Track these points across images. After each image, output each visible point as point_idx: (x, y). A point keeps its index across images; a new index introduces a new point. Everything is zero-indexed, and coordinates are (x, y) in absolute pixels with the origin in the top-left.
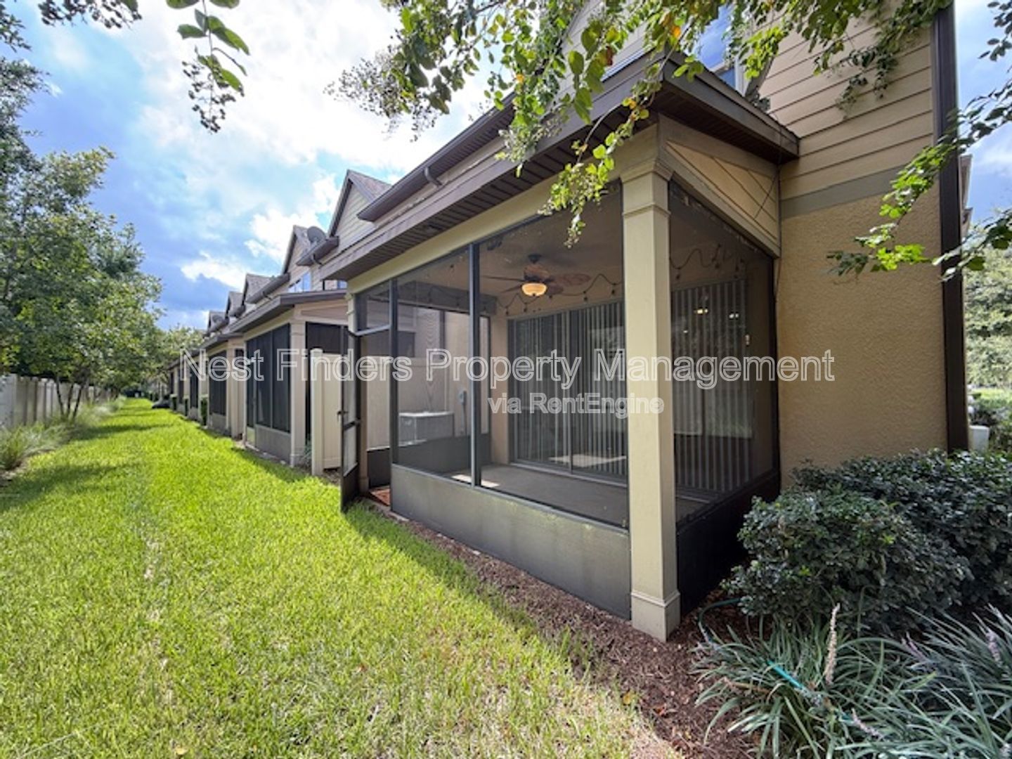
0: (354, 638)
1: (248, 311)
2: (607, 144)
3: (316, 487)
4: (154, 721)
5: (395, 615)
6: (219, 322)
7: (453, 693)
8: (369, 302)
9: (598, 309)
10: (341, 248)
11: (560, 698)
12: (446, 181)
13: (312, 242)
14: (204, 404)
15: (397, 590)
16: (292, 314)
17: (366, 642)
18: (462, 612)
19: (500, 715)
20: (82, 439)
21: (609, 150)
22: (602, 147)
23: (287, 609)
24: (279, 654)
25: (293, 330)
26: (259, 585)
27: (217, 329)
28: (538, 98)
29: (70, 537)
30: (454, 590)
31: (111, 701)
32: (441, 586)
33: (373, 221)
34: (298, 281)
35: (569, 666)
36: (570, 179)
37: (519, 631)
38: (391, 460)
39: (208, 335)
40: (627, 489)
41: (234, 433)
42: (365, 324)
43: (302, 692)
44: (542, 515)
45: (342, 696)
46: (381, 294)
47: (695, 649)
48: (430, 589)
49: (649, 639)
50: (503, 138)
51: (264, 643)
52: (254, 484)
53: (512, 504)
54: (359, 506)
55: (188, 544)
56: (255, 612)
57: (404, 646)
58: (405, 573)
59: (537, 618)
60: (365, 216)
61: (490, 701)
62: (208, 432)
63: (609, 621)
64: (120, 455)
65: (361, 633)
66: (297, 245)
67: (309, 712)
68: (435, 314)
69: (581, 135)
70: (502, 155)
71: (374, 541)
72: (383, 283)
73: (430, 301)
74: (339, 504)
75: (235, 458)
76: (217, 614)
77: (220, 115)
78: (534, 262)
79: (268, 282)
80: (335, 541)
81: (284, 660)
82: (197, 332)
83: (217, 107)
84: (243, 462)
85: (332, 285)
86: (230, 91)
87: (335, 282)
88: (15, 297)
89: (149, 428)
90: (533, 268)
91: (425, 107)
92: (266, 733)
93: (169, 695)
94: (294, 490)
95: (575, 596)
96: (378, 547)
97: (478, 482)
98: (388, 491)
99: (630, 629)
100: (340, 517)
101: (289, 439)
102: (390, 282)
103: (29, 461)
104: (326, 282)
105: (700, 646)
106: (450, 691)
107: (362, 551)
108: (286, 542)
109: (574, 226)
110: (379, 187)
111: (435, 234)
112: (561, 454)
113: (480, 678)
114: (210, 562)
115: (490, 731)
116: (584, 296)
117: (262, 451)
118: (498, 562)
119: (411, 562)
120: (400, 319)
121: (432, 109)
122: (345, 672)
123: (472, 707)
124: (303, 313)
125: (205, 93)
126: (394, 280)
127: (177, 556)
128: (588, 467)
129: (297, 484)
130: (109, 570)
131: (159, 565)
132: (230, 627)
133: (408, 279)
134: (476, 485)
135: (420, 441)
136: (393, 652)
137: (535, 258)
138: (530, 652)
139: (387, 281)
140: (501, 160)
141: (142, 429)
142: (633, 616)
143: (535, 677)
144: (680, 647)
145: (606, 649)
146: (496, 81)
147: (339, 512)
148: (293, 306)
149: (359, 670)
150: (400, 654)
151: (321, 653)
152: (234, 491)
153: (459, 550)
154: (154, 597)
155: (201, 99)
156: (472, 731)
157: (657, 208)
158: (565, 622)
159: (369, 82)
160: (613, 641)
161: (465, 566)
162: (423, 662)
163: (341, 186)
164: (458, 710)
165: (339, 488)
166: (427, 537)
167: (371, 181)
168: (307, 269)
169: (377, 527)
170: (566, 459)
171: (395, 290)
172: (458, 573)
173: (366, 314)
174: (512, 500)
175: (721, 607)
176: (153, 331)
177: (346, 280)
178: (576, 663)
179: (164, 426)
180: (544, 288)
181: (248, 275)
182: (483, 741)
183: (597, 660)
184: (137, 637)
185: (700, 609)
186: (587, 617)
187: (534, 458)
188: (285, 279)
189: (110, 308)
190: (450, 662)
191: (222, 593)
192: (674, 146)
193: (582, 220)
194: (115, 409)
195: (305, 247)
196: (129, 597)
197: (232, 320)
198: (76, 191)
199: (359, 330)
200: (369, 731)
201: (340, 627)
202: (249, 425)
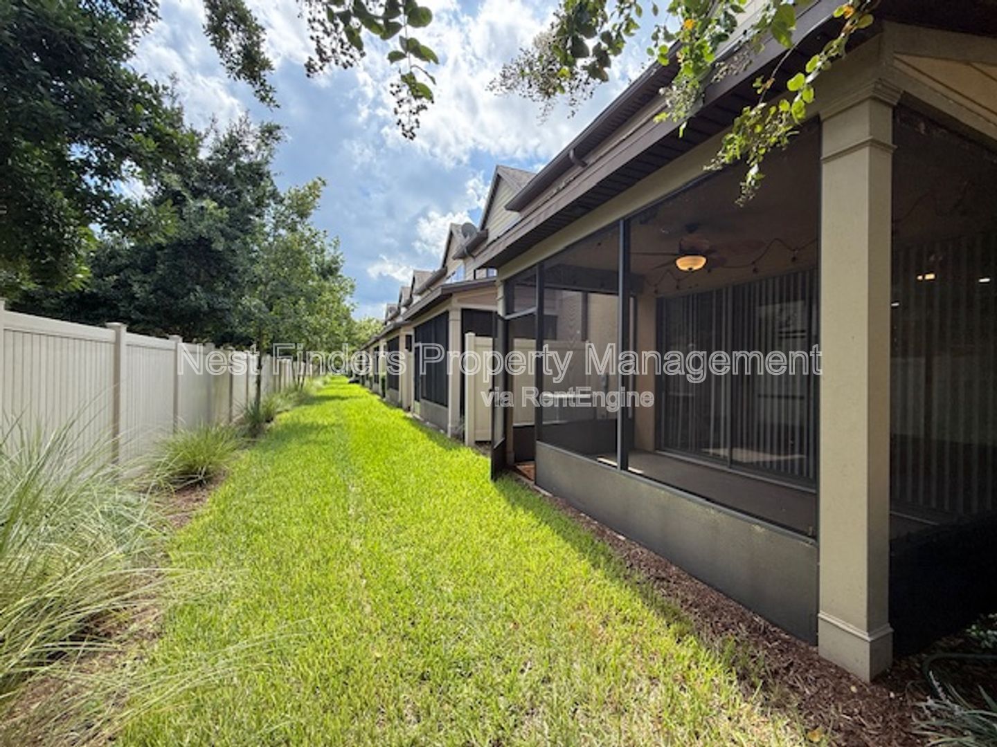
0: (506, 595)
1: (415, 302)
2: (808, 70)
3: (470, 457)
4: (359, 625)
5: (543, 583)
6: (393, 313)
7: (602, 671)
8: (516, 287)
9: (771, 281)
10: (490, 240)
11: (723, 711)
12: (591, 161)
13: (465, 236)
14: (383, 380)
15: (543, 558)
16: (450, 302)
17: (517, 601)
18: (608, 593)
19: (652, 706)
20: (306, 404)
21: (810, 78)
22: (800, 76)
23: (449, 558)
24: (446, 595)
25: (451, 317)
26: (428, 533)
27: (392, 319)
28: (709, 44)
29: (303, 475)
30: (599, 571)
31: (331, 602)
32: (585, 564)
33: (518, 211)
34: (453, 274)
35: (734, 678)
36: (748, 124)
37: (672, 627)
38: (536, 437)
39: (386, 323)
40: (816, 496)
41: (405, 406)
42: (513, 308)
43: (464, 633)
44: (699, 509)
45: (497, 646)
46: (528, 279)
47: (922, 704)
48: (575, 564)
49: (843, 674)
50: (664, 96)
51: (434, 583)
52: (420, 449)
53: (663, 493)
54: (506, 478)
55: (376, 491)
56: (425, 557)
57: (551, 613)
58: (550, 545)
59: (692, 618)
60: (512, 207)
61: (641, 690)
62: (387, 404)
63: (785, 641)
64: (329, 416)
65: (512, 592)
66: (453, 240)
67: (472, 652)
68: (578, 295)
69: (764, 72)
70: (663, 116)
71: (520, 511)
72: (530, 268)
73: (575, 283)
74: (489, 473)
75: (405, 424)
76: (398, 551)
77: (415, 125)
78: (691, 232)
79: (430, 276)
80: (487, 507)
81: (449, 601)
82: (378, 322)
83: (413, 118)
84: (412, 429)
85: (482, 274)
86: (424, 101)
87: (484, 271)
88: (270, 298)
89: (347, 398)
90: (689, 239)
91: (584, 80)
92: (437, 659)
93: (368, 609)
94: (452, 457)
95: (740, 603)
96: (524, 518)
97: (624, 466)
98: (532, 466)
99: (815, 657)
100: (491, 485)
101: (447, 413)
102: (536, 267)
103: (278, 417)
104: (478, 272)
105: (931, 702)
106: (598, 669)
107: (511, 519)
108: (447, 500)
109: (749, 179)
110: (525, 177)
111: (583, 214)
112: (717, 446)
113: (629, 664)
114: (392, 509)
115: (641, 719)
116: (753, 267)
117: (426, 420)
118: (645, 551)
119: (556, 536)
120: (546, 303)
121: (591, 80)
122: (499, 625)
123: (622, 690)
124: (459, 301)
125: (406, 107)
126: (541, 263)
127: (369, 500)
128: (752, 463)
129: (454, 452)
130: (326, 504)
131: (358, 506)
132: (407, 565)
133: (554, 262)
134: (622, 468)
135: (563, 422)
136: (541, 617)
137: (691, 228)
138: (687, 652)
139: (534, 266)
140: (661, 121)
141: (343, 399)
142: (820, 642)
143: (692, 679)
144: (892, 695)
145: (782, 671)
146: (661, 35)
147: (489, 479)
148: (451, 295)
149: (512, 626)
150: (548, 620)
151: (479, 601)
152: (406, 454)
153: (604, 532)
154: (355, 529)
155: (403, 113)
156: (623, 714)
157: (874, 143)
158: (727, 630)
159: (527, 70)
160: (791, 664)
161: (610, 548)
162: (571, 634)
163: (490, 182)
164: (608, 689)
165: (489, 460)
166: (569, 515)
167: (517, 173)
168: (461, 262)
169: (523, 498)
170: (723, 452)
171: (541, 274)
172: (603, 554)
173: (514, 298)
174: (663, 489)
175: (962, 662)
176: (350, 321)
177: (496, 268)
178: (742, 678)
179: (356, 397)
180: (703, 261)
181: (415, 272)
182: (635, 728)
183: (770, 681)
184: (346, 557)
185: (924, 655)
186: (755, 630)
187: (685, 447)
188: (443, 274)
189: (323, 303)
190: (598, 640)
191: (401, 535)
192: (905, 58)
193: (760, 171)
194: (325, 383)
195: (461, 242)
196: (340, 527)
197: (403, 310)
198: (303, 215)
199: (508, 314)
200: (522, 683)
201: (494, 584)
202: (416, 399)
